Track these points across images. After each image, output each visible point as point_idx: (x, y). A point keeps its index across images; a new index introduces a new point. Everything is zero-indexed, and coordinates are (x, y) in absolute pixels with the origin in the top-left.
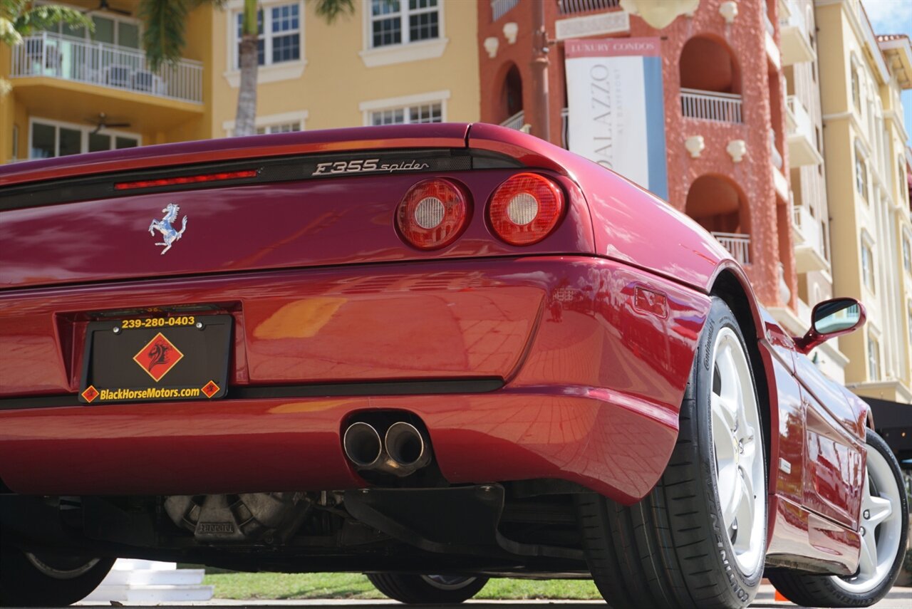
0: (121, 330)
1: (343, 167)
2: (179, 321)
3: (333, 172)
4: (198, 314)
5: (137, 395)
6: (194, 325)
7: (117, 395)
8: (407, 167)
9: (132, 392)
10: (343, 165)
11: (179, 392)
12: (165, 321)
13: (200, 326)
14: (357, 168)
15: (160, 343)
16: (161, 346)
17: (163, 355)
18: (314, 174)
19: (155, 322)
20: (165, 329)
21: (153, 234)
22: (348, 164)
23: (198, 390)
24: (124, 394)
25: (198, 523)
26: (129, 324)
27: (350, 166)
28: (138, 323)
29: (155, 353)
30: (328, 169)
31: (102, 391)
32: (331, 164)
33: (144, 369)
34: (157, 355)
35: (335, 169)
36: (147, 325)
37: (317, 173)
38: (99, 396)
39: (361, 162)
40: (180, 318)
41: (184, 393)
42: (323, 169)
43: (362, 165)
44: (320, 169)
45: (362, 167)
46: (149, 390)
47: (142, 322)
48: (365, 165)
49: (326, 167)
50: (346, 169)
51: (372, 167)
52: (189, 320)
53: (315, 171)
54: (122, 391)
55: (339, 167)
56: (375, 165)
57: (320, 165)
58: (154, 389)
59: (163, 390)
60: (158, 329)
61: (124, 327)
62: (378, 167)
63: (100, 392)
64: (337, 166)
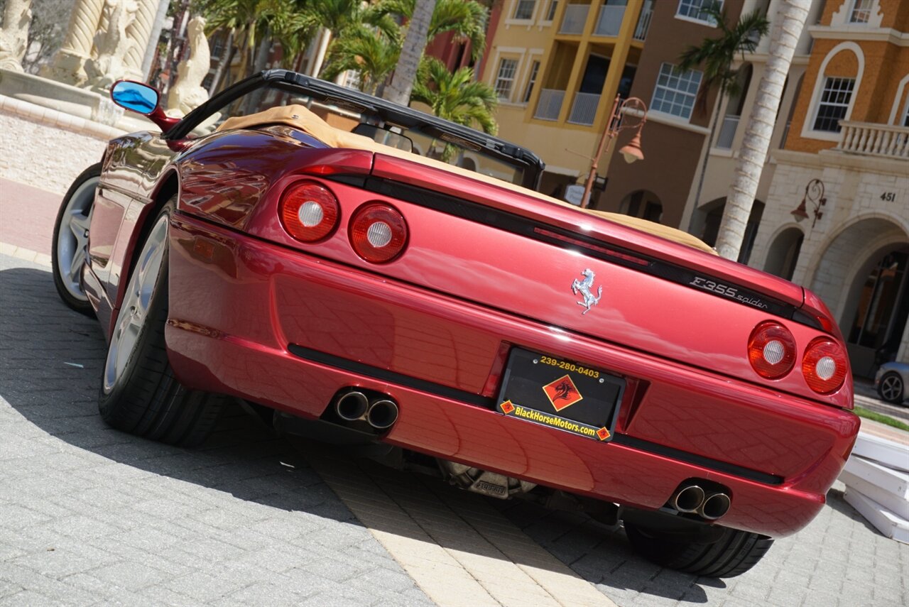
0: (539, 363)
1: (713, 287)
2: (586, 372)
3: (705, 287)
4: (603, 372)
5: (546, 420)
6: (598, 380)
7: (529, 415)
8: (754, 303)
9: (542, 416)
10: (713, 285)
11: (579, 428)
12: (576, 368)
13: (601, 381)
14: (721, 291)
15: (567, 383)
16: (567, 385)
17: (566, 393)
18: (691, 283)
19: (568, 367)
20: (574, 375)
21: (576, 292)
22: (717, 286)
23: (594, 431)
24: (536, 416)
25: (478, 481)
26: (547, 360)
27: (718, 288)
28: (554, 363)
29: (561, 389)
30: (702, 283)
31: (518, 408)
32: (704, 280)
33: (549, 398)
34: (562, 391)
35: (707, 286)
36: (561, 366)
37: (693, 283)
38: (515, 411)
39: (726, 287)
40: (587, 370)
41: (583, 430)
42: (698, 282)
43: (726, 289)
44: (696, 281)
45: (725, 292)
46: (556, 419)
47: (557, 362)
48: (728, 291)
49: (701, 282)
50: (715, 288)
51: (731, 294)
52: (594, 374)
53: (692, 281)
54: (534, 412)
55: (710, 285)
56: (734, 294)
57: (697, 278)
58: (560, 420)
59: (567, 423)
60: (569, 372)
61: (542, 361)
62: (736, 296)
63: (516, 408)
64: (709, 284)
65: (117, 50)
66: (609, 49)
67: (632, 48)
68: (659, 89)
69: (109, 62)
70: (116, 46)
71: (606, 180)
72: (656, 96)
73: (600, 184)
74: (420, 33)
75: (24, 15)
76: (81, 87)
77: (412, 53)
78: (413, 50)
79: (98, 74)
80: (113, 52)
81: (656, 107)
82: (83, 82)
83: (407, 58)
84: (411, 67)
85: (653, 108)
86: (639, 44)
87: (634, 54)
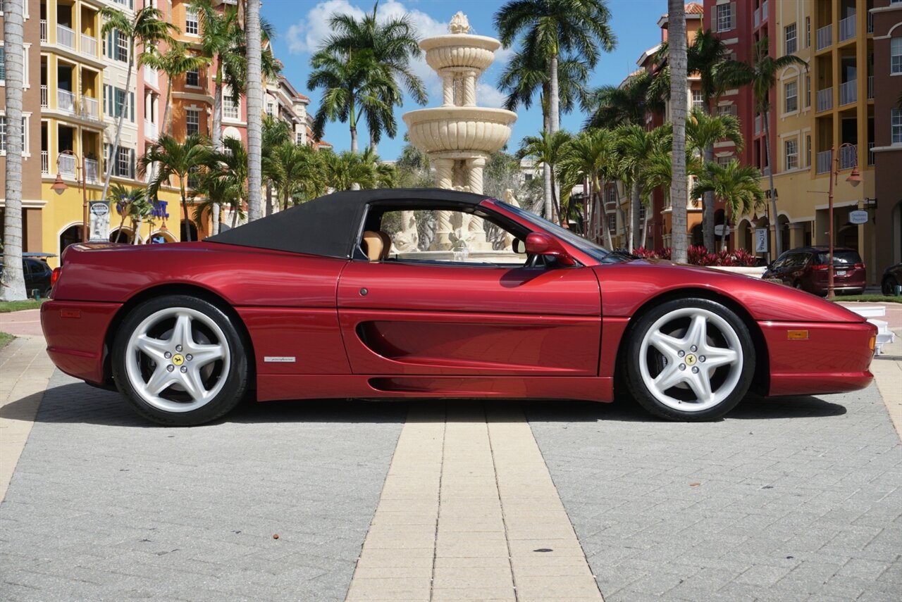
65: (463, 223)
66: (853, 112)
67: (869, 106)
68: (894, 127)
69: (460, 231)
70: (462, 221)
71: (876, 200)
72: (894, 133)
73: (872, 204)
74: (680, 150)
75: (411, 220)
76: (449, 250)
77: (679, 164)
78: (679, 162)
79: (456, 239)
80: (461, 225)
81: (896, 140)
82: (450, 246)
83: (676, 168)
84: (681, 173)
85: (894, 142)
86: (872, 101)
87: (870, 109)
